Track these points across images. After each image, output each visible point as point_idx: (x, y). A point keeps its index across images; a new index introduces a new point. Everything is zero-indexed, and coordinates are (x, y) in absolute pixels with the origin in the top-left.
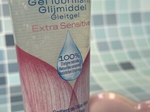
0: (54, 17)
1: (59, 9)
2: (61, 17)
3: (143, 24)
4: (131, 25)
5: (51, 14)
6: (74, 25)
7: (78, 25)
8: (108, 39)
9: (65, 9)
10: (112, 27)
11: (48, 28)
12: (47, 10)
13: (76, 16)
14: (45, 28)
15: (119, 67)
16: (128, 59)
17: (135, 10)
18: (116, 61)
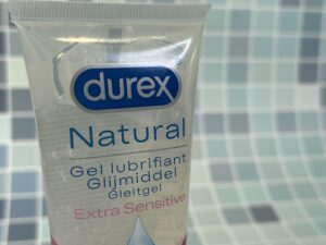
0: (113, 195)
1: (123, 180)
2: (127, 194)
3: (300, 135)
4: (276, 135)
5: (109, 189)
6: (150, 206)
7: (157, 205)
8: (232, 160)
9: (135, 180)
10: (240, 137)
11: (102, 214)
12: (102, 184)
13: (154, 189)
14: (96, 214)
15: (249, 215)
16: (268, 200)
17: (285, 108)
18: (245, 203)
